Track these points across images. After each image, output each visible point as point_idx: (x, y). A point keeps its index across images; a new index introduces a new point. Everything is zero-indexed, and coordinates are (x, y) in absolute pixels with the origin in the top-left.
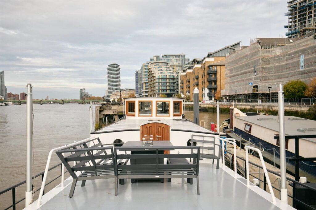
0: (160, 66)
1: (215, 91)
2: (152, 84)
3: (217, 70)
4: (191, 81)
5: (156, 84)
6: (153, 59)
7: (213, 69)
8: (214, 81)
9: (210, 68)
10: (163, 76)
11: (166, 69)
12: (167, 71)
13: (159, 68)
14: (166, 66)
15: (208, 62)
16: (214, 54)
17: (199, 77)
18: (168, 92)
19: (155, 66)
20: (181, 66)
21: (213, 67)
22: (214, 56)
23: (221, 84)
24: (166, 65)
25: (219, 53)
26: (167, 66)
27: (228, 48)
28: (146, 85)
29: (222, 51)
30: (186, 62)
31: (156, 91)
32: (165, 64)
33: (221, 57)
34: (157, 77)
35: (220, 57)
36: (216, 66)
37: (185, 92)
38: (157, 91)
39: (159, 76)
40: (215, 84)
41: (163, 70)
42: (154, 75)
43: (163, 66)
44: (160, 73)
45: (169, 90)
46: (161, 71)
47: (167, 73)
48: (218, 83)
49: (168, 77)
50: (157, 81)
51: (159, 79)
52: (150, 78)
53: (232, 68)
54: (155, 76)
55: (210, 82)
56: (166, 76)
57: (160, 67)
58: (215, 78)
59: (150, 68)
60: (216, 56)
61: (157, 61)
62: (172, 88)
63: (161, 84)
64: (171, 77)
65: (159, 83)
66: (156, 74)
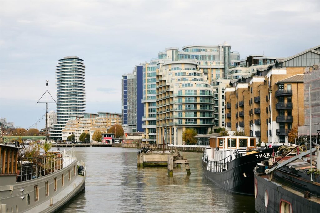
0: (182, 71)
1: (289, 128)
2: (167, 108)
3: (291, 91)
4: (246, 105)
5: (175, 107)
6: (166, 55)
7: (286, 88)
8: (286, 109)
9: (280, 86)
10: (189, 91)
11: (193, 77)
12: (197, 82)
13: (179, 74)
14: (195, 71)
15: (276, 76)
16: (287, 63)
17: (261, 100)
18: (199, 123)
19: (171, 71)
20: (222, 69)
21: (286, 85)
22: (287, 66)
23: (300, 114)
24: (194, 69)
25: (295, 60)
26: (196, 72)
27: (310, 52)
28: (151, 107)
29: (300, 57)
30: (233, 61)
31: (175, 120)
32: (192, 67)
33: (299, 67)
34: (176, 93)
35: (296, 67)
36: (290, 83)
37: (233, 125)
38: (177, 121)
39: (180, 92)
40: (290, 114)
41: (187, 80)
42: (171, 90)
43: (188, 72)
44: (183, 85)
45: (200, 119)
46: (183, 82)
47: (198, 88)
48: (294, 113)
49: (198, 94)
50: (176, 100)
51: (180, 97)
52: (161, 94)
54: (172, 92)
55: (280, 111)
56: (195, 91)
57: (182, 73)
58: (288, 105)
59: (160, 74)
60: (290, 66)
61: (173, 60)
62: (207, 116)
63: (184, 107)
64: (204, 94)
65: (180, 105)
66: (175, 86)
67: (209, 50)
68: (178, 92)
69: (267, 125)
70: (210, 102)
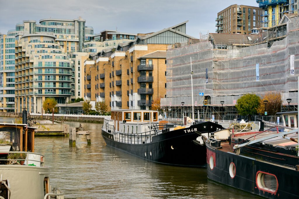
0: (41, 43)
1: (150, 99)
2: (26, 78)
3: (152, 65)
4: (107, 77)
5: (35, 77)
6: (23, 27)
7: (147, 63)
8: (147, 82)
9: (142, 61)
10: (49, 63)
11: (52, 49)
12: (56, 54)
13: (39, 46)
14: (53, 44)
15: (139, 52)
16: (148, 39)
17: (122, 73)
18: (58, 93)
19: (31, 43)
20: (77, 42)
21: (147, 60)
22: (148, 42)
23: (159, 87)
24: (52, 42)
25: (155, 37)
26: (55, 44)
27: (168, 30)
28: (8, 77)
29: (160, 35)
30: (87, 35)
31: (34, 90)
32: (51, 40)
33: (159, 44)
34: (36, 64)
35: (157, 44)
36: (151, 59)
37: (93, 95)
38: (37, 91)
39: (40, 63)
40: (151, 86)
41: (47, 52)
42: (31, 61)
43: (47, 44)
44: (43, 57)
45: (59, 89)
46: (43, 54)
47: (57, 60)
48: (154, 86)
49: (57, 65)
50: (36, 71)
51: (40, 69)
52: (21, 65)
53: (177, 67)
54: (32, 63)
55: (142, 84)
56: (55, 63)
57: (41, 45)
58: (149, 78)
59: (20, 45)
60: (151, 43)
61: (30, 33)
62: (65, 86)
63: (44, 78)
64: (63, 66)
65: (40, 76)
66: (35, 58)
67: (64, 24)
68: (37, 63)
69: (127, 97)
70: (68, 73)
